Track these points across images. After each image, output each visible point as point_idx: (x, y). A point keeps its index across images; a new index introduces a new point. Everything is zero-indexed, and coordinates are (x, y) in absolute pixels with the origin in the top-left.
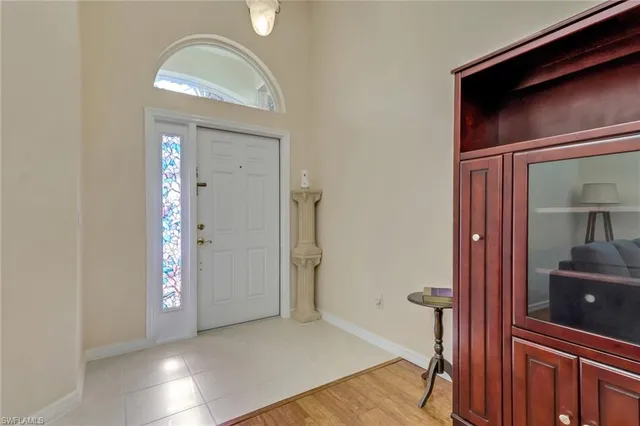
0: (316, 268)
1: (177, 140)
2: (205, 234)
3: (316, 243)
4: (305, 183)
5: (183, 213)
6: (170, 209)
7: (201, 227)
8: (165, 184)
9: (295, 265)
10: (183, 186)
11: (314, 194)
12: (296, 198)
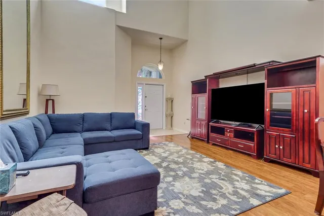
0: (172, 117)
1: (141, 87)
2: (146, 108)
3: (172, 111)
4: (169, 96)
6: (140, 102)
7: (146, 106)
8: (139, 97)
9: (167, 116)
10: (142, 98)
11: (171, 99)
12: (167, 100)
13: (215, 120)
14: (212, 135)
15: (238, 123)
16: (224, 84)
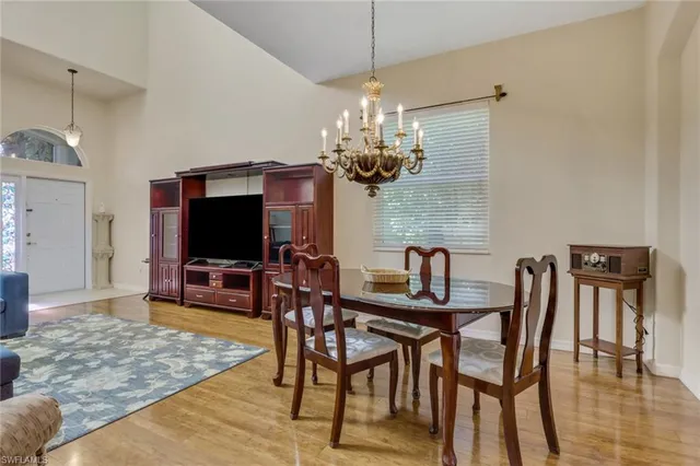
0: (110, 259)
1: (12, 185)
2: (31, 239)
3: (110, 245)
4: (102, 210)
5: (17, 226)
6: (8, 224)
7: (29, 235)
8: (4, 210)
9: (95, 256)
10: (17, 212)
11: (109, 216)
12: (96, 219)
13: (196, 259)
14: (190, 288)
15: (233, 262)
16: (216, 190)
